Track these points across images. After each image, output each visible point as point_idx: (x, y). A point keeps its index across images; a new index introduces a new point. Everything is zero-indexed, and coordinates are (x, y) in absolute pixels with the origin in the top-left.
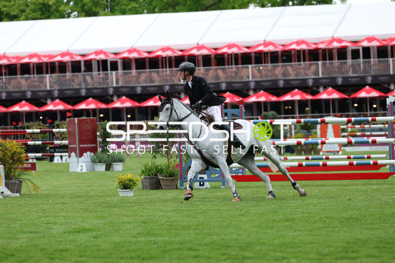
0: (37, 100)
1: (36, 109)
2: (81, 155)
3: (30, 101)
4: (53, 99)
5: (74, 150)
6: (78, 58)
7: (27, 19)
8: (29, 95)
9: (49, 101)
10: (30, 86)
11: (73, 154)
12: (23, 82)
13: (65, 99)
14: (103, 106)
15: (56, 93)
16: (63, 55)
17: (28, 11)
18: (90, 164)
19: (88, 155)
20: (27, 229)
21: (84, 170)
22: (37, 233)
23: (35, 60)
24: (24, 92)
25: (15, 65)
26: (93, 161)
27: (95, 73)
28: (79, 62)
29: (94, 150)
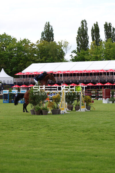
0: (94, 83)
1: (94, 85)
2: (106, 99)
3: (92, 83)
4: (98, 82)
5: (104, 97)
6: (105, 72)
7: (92, 61)
8: (92, 81)
9: (97, 83)
10: (92, 79)
11: (104, 99)
12: (90, 78)
13: (101, 83)
14: (112, 85)
15: (99, 81)
16: (101, 70)
17: (92, 58)
18: (108, 101)
19: (108, 99)
20: (92, 122)
21: (107, 103)
22: (95, 123)
23: (94, 72)
24: (91, 80)
25: (88, 73)
26: (109, 101)
27: (110, 75)
28: (106, 72)
29: (109, 97)
